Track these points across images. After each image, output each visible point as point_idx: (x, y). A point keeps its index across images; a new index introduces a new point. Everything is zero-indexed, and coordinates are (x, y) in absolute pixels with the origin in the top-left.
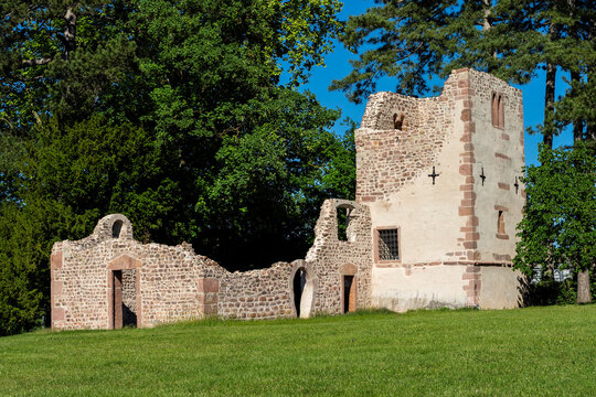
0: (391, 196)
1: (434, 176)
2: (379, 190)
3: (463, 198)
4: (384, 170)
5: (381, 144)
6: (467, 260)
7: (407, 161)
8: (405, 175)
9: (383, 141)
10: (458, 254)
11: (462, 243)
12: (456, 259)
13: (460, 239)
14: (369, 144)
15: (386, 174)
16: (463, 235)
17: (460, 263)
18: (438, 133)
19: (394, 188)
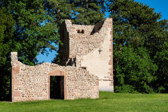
0: (84, 56)
1: (100, 51)
2: (79, 54)
3: (110, 59)
4: (81, 47)
5: (79, 38)
6: (111, 79)
7: (90, 45)
8: (90, 50)
9: (80, 37)
10: (108, 77)
11: (109, 74)
12: (107, 79)
13: (109, 73)
14: (75, 37)
15: (82, 48)
16: (110, 71)
17: (109, 80)
18: (102, 37)
19: (85, 54)
